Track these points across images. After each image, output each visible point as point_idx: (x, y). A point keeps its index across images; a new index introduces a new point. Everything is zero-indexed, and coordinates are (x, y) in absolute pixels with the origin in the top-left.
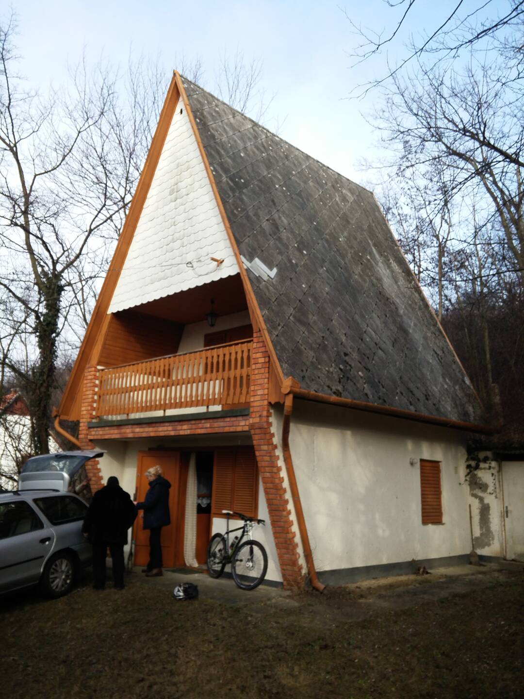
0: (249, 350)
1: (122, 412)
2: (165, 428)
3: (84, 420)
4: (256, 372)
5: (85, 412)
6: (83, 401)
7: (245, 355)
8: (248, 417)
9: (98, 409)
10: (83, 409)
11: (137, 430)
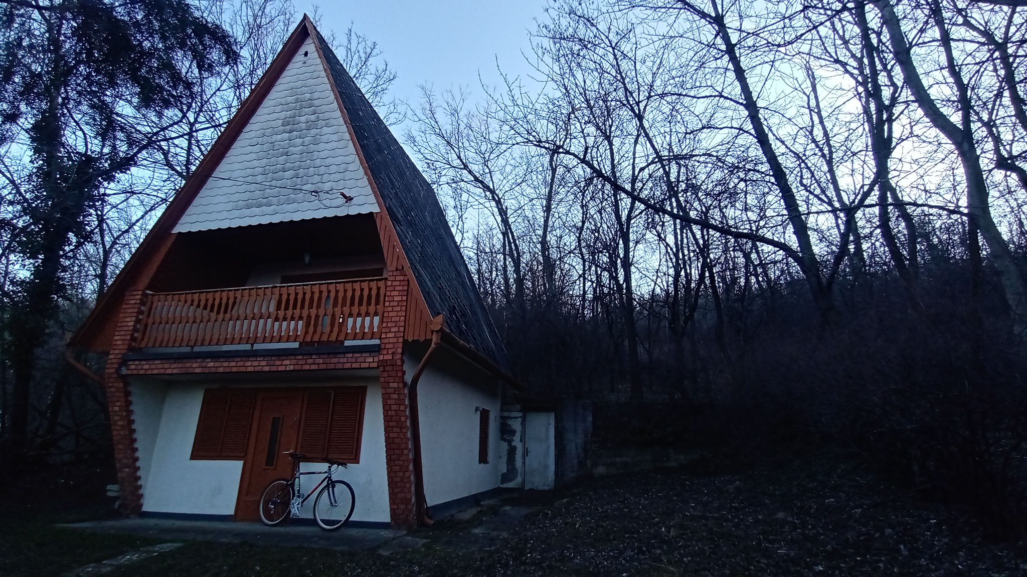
0: (379, 289)
1: (184, 344)
2: (256, 363)
3: (116, 352)
4: (390, 309)
5: (119, 342)
6: (120, 329)
7: (374, 293)
8: (377, 354)
9: (143, 339)
10: (116, 338)
11: (212, 364)
